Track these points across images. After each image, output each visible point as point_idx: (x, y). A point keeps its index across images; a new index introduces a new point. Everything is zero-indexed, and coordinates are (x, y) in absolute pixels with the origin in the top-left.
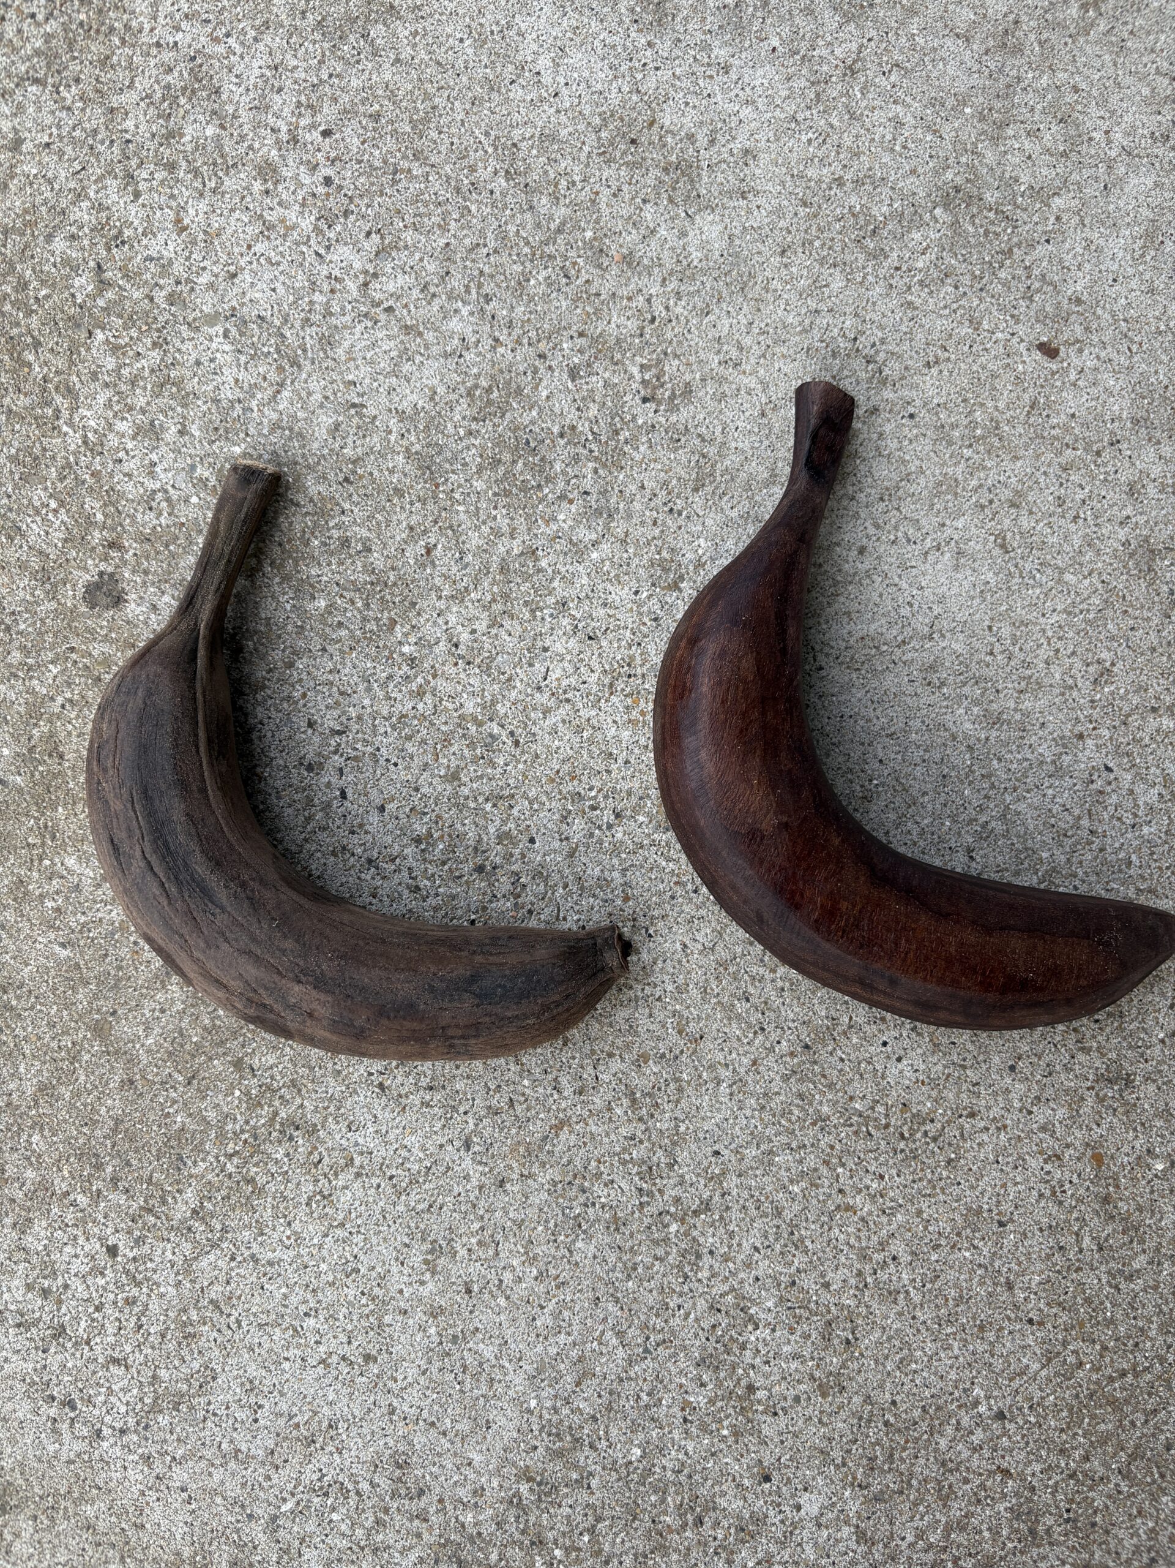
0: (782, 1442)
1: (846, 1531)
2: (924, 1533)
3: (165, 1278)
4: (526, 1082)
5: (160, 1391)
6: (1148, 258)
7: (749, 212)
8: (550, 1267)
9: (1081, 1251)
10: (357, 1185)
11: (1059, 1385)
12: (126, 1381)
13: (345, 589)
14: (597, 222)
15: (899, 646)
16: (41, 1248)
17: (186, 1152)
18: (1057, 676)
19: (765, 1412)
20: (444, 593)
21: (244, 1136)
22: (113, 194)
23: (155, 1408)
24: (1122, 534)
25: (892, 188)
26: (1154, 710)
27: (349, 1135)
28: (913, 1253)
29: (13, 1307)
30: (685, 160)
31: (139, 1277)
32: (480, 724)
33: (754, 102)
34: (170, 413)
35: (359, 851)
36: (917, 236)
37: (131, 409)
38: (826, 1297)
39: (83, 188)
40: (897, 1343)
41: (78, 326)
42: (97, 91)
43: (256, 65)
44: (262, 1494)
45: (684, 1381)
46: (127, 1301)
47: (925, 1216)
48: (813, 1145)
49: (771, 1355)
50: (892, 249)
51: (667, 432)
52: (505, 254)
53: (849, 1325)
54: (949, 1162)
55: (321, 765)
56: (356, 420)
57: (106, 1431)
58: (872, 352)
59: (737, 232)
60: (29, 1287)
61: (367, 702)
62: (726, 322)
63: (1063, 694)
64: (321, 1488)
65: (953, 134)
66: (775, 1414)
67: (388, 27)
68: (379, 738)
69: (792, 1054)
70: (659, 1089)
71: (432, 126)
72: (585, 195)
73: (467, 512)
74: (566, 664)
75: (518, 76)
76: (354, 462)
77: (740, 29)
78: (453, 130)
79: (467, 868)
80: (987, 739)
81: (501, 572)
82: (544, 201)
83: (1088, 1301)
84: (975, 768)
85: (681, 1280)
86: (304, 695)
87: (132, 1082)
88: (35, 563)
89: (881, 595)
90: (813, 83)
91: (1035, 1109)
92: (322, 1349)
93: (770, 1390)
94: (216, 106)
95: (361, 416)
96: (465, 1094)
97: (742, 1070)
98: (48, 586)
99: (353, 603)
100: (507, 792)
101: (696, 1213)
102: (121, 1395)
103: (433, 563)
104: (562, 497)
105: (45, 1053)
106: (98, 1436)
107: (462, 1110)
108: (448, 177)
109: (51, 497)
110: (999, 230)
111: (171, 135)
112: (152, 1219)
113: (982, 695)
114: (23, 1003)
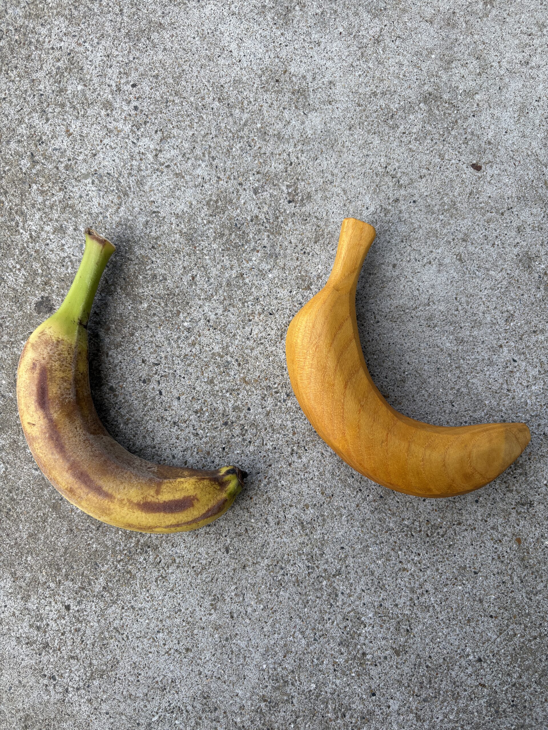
0: (380, 678)
1: (411, 716)
2: (447, 715)
3: (93, 618)
4: (253, 521)
5: (94, 670)
6: (521, 120)
7: (333, 111)
8: (269, 604)
9: (513, 584)
10: (178, 571)
11: (506, 645)
12: (78, 666)
13: (155, 298)
14: (262, 120)
15: (414, 310)
16: (35, 608)
17: (98, 561)
18: (489, 319)
19: (371, 664)
20: (202, 297)
21: (125, 552)
22: (36, 119)
23: (92, 677)
24: (516, 251)
25: (400, 95)
26: (535, 332)
27: (173, 549)
28: (436, 589)
29: (24, 636)
30: (302, 88)
31: (81, 619)
32: (222, 357)
33: (333, 59)
34: (69, 221)
35: (169, 419)
36: (412, 117)
37: (51, 220)
38: (396, 611)
39: (22, 118)
40: (430, 630)
41: (24, 183)
42: (26, 72)
43: (99, 55)
44: (143, 713)
45: (333, 652)
46: (76, 630)
47: (440, 571)
48: (386, 542)
49: (373, 638)
50: (401, 124)
51: (300, 216)
52: (220, 137)
53: (407, 623)
54: (450, 546)
55: (149, 380)
56: (155, 219)
57: (70, 689)
58: (394, 173)
59: (328, 120)
60: (31, 626)
61: (169, 350)
62: (325, 163)
63: (491, 327)
64: (170, 709)
65: (427, 68)
66: (376, 665)
67: (159, 34)
68: (175, 366)
69: (375, 501)
70: (314, 520)
71: (183, 79)
72: (256, 108)
73: (210, 259)
74: (260, 327)
75: (222, 53)
76: (156, 239)
77: (324, 24)
78: (193, 81)
79: (219, 424)
80: (457, 350)
81: (227, 286)
82: (237, 111)
83: (517, 606)
84: (453, 364)
85: (329, 607)
86: (140, 348)
87: (71, 530)
88: (12, 294)
89: (404, 286)
90: (360, 48)
91: (488, 519)
92: (166, 647)
93: (373, 655)
94: (82, 76)
95: (158, 217)
96: (225, 527)
97: (352, 509)
98: (18, 305)
99: (160, 304)
100: (236, 387)
101: (334, 576)
102: (76, 672)
103: (195, 283)
104: (254, 249)
105: (31, 519)
106: (67, 692)
107: (224, 535)
108: (192, 103)
109: (17, 263)
110: (450, 112)
111: (61, 91)
112: (85, 592)
113: (454, 330)
114: (19, 497)
